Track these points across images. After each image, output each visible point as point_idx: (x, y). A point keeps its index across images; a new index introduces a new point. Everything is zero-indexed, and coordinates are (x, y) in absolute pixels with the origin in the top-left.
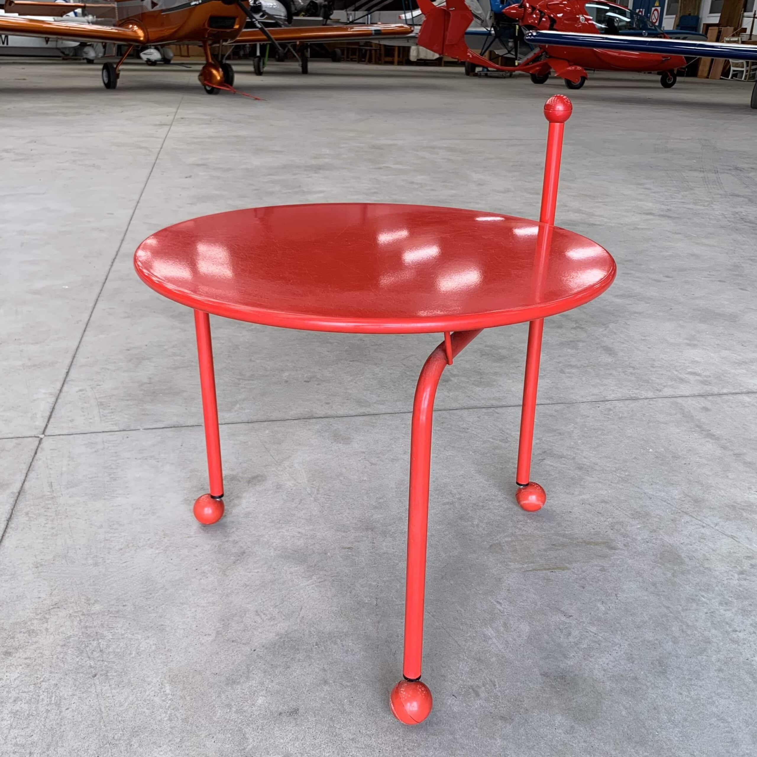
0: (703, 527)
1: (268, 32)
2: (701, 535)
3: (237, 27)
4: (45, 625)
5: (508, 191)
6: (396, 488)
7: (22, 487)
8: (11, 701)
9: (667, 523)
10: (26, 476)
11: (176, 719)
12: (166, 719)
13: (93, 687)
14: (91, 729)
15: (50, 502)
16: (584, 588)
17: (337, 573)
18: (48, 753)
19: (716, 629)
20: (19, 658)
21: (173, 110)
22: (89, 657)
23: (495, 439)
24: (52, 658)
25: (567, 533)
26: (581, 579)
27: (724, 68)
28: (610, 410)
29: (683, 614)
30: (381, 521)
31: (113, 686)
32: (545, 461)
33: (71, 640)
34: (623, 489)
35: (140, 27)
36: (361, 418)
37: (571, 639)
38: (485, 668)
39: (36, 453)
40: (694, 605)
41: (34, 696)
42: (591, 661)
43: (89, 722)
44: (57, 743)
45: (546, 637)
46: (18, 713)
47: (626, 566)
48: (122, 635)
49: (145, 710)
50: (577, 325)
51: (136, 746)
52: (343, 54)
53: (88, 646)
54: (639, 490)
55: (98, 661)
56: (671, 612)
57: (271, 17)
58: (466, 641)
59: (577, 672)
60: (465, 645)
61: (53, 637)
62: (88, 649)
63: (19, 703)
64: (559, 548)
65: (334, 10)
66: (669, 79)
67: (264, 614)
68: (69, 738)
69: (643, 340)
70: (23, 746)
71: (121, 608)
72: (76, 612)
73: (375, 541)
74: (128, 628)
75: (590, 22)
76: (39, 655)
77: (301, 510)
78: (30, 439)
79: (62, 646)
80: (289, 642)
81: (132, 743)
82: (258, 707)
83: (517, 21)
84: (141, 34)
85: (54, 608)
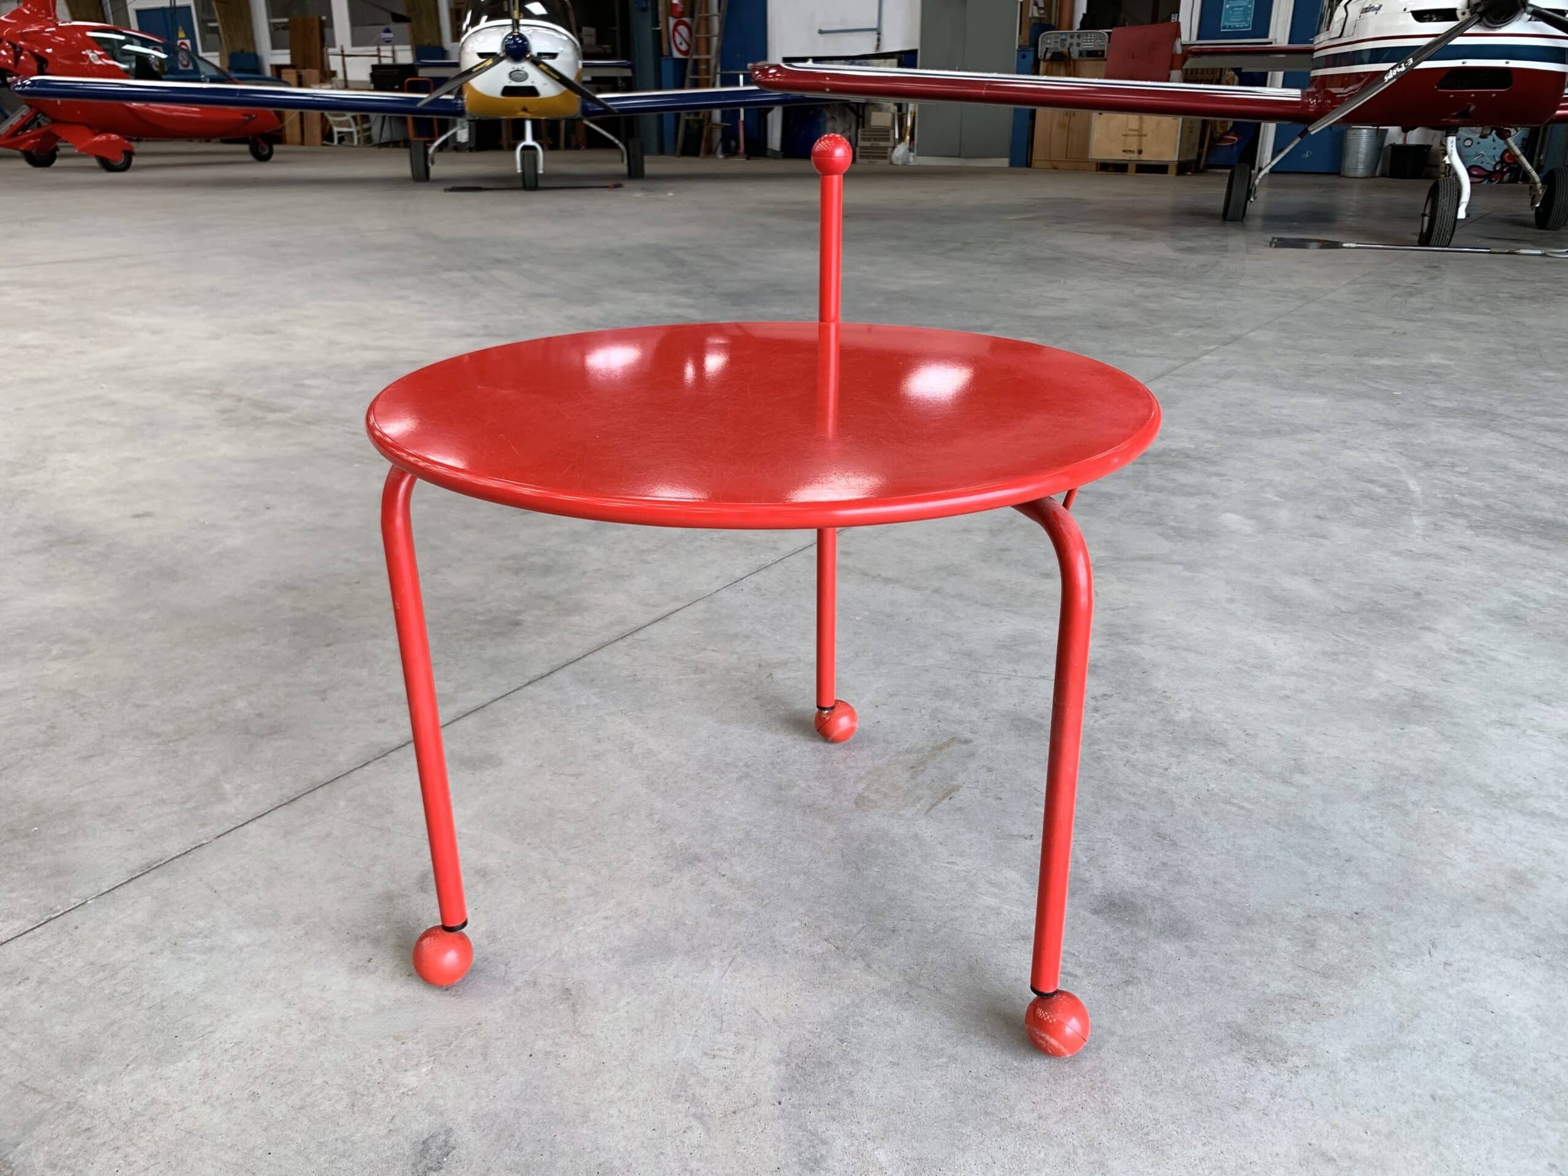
9: (975, 690)
17: (734, 938)
19: (1151, 776)
25: (907, 746)
27: (323, 130)
28: (758, 588)
64: (922, 768)
66: (263, 148)
67: (720, 1050)
73: (722, 873)
77: (565, 887)
80: (804, 1062)
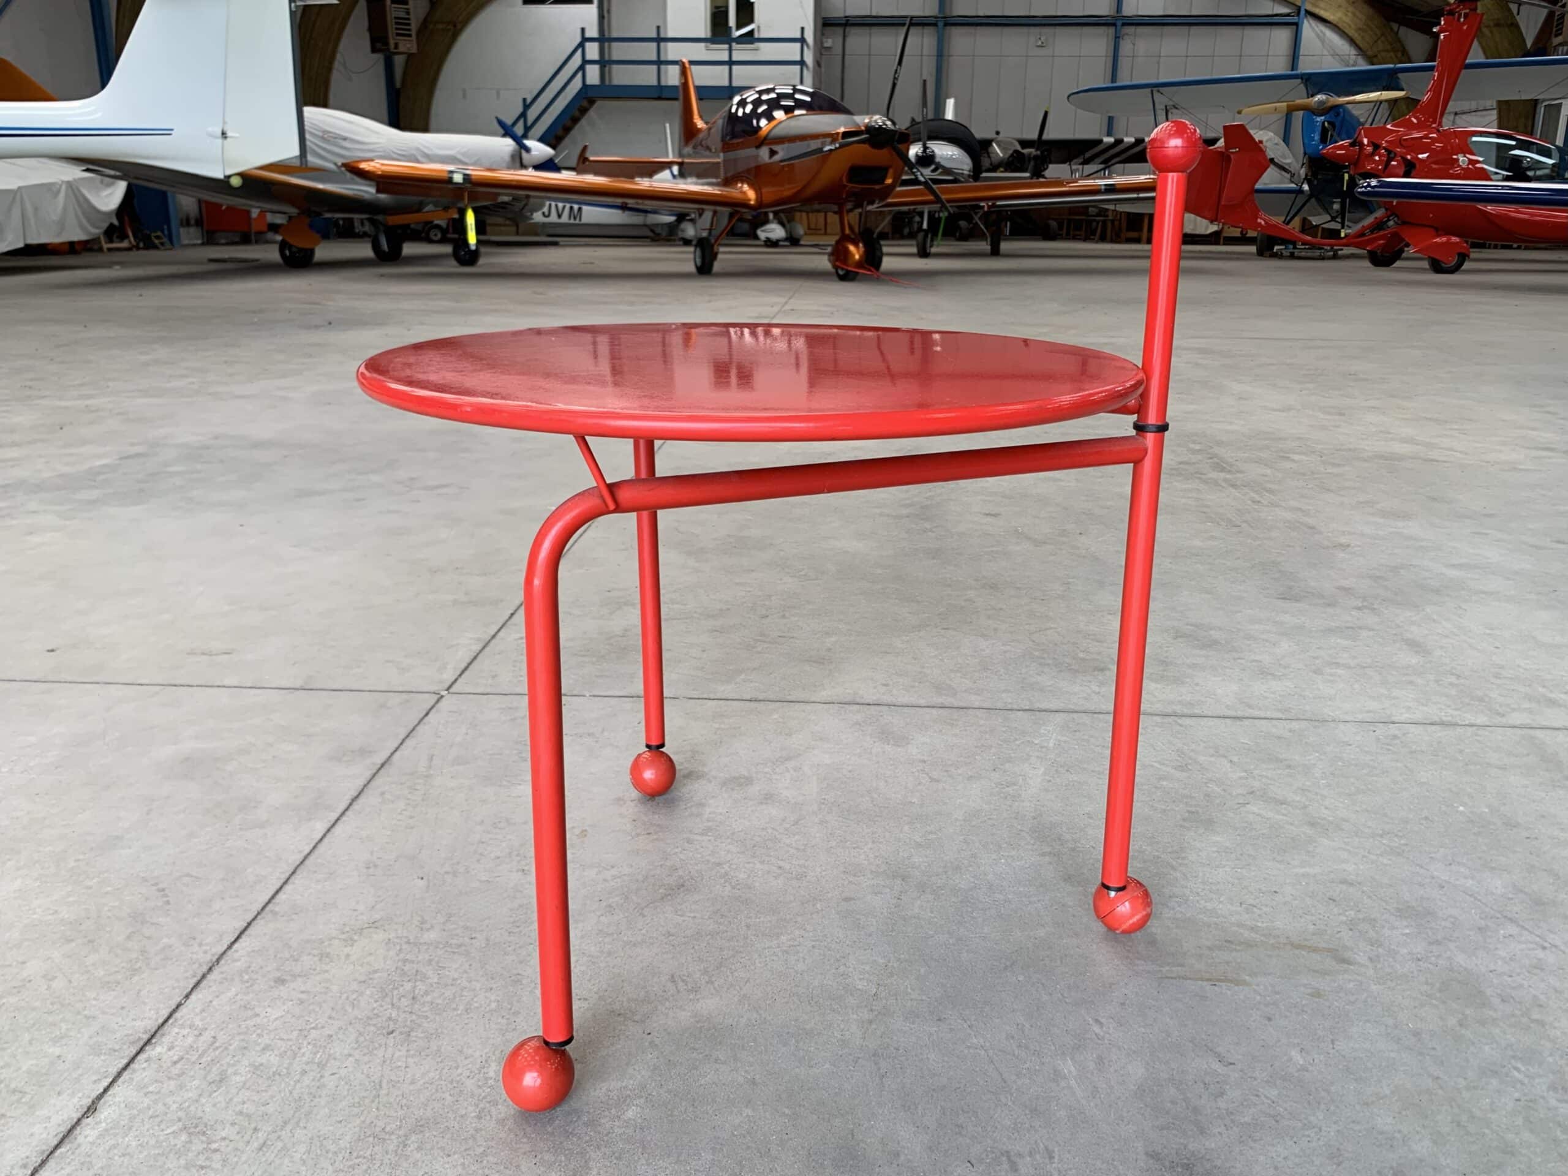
0: (1544, 948)
1: (937, 191)
2: (1535, 961)
3: (889, 181)
4: (347, 950)
5: (1289, 409)
6: (964, 820)
7: (390, 757)
8: (258, 1048)
9: (1468, 933)
10: (401, 744)
11: (488, 1118)
12: (473, 1114)
13: (383, 1049)
14: (356, 1110)
15: (421, 781)
16: (1269, 1019)
17: (824, 936)
18: (280, 1133)
19: (1532, 1131)
20: (294, 989)
21: (783, 300)
22: (393, 1005)
23: (1164, 764)
24: (340, 997)
25: (1259, 924)
26: (1267, 1005)
28: (1395, 737)
29: (1466, 1095)
30: (923, 868)
31: (412, 1052)
32: (1247, 806)
33: (376, 976)
34: (1390, 865)
35: (751, 186)
36: (934, 711)
37: (1221, 1103)
38: (1040, 1126)
39: (427, 714)
40: (1494, 1082)
41: (294, 1047)
42: (1251, 1148)
43: (357, 1100)
44: (298, 1123)
45: (1173, 1091)
46: (262, 1068)
47: (1365, 995)
48: (454, 980)
49: (447, 1095)
50: (1365, 604)
51: (412, 1147)
52: (1061, 228)
53: (397, 988)
54: (1422, 871)
55: (404, 1012)
56: (1441, 1088)
57: (947, 171)
58: (1019, 1075)
59: (1218, 1163)
60: (1015, 1082)
61: (352, 967)
62: (395, 992)
63: (268, 1053)
64: (1238, 948)
65: (1051, 162)
67: (683, 981)
68: (318, 1117)
69: (1489, 634)
70: (249, 1116)
71: (467, 940)
72: (397, 937)
73: (902, 897)
74: (466, 972)
75: (1478, 165)
76: (323, 990)
77: (794, 835)
78: (427, 695)
79: (360, 982)
80: (709, 1029)
81: (409, 1142)
82: (625, 1121)
83: (1346, 167)
84: (751, 195)
85: (370, 927)
